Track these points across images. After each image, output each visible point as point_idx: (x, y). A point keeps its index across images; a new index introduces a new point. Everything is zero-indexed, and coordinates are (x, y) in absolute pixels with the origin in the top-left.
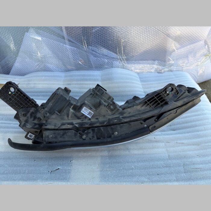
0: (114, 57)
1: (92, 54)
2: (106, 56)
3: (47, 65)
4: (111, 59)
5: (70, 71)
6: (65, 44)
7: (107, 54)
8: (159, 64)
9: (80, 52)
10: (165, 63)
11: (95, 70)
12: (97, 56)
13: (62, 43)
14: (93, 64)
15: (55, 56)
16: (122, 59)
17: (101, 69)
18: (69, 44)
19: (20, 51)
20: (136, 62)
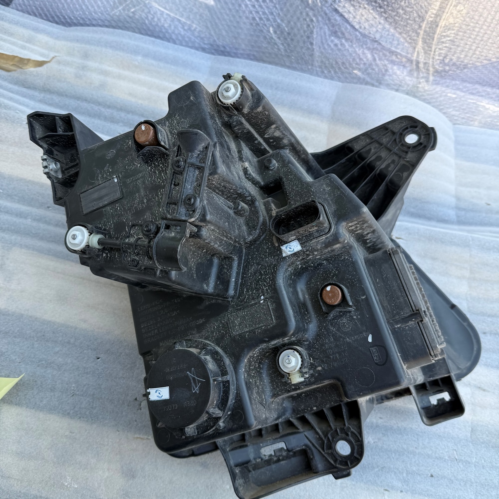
0: (399, 50)
1: (329, 19)
2: (375, 41)
4: (385, 55)
7: (378, 36)
11: (319, 76)
12: (343, 34)
14: (317, 54)
16: (421, 65)
17: (339, 77)
20: (465, 87)
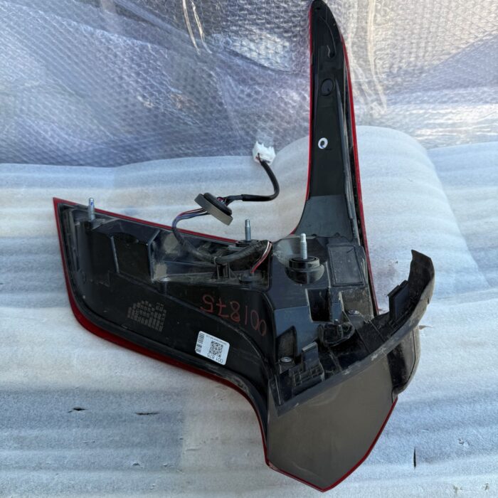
1: (230, 67)
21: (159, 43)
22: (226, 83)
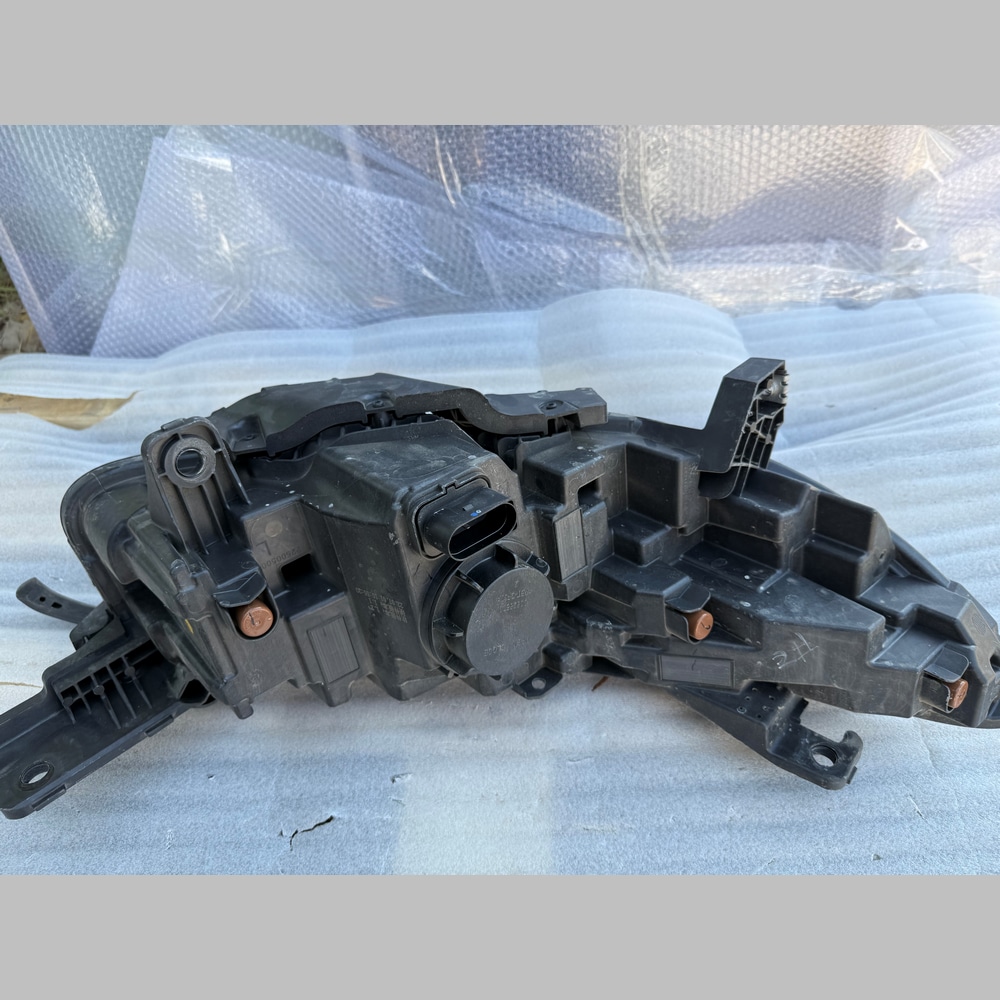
0: (601, 230)
1: (489, 222)
2: (563, 228)
3: (267, 295)
4: (585, 244)
5: (378, 321)
6: (351, 183)
7: (564, 220)
8: (848, 261)
9: (427, 215)
10: (881, 252)
12: (514, 234)
13: (334, 178)
14: (493, 276)
15: (303, 247)
17: (536, 301)
18: (369, 184)
19: (134, 237)
21: (412, 198)
22: (486, 240)
